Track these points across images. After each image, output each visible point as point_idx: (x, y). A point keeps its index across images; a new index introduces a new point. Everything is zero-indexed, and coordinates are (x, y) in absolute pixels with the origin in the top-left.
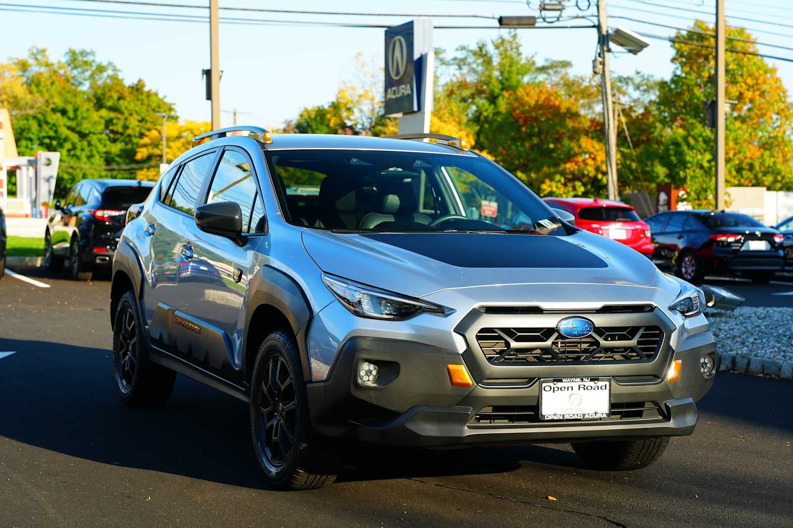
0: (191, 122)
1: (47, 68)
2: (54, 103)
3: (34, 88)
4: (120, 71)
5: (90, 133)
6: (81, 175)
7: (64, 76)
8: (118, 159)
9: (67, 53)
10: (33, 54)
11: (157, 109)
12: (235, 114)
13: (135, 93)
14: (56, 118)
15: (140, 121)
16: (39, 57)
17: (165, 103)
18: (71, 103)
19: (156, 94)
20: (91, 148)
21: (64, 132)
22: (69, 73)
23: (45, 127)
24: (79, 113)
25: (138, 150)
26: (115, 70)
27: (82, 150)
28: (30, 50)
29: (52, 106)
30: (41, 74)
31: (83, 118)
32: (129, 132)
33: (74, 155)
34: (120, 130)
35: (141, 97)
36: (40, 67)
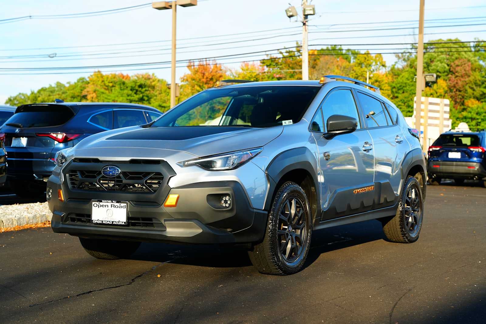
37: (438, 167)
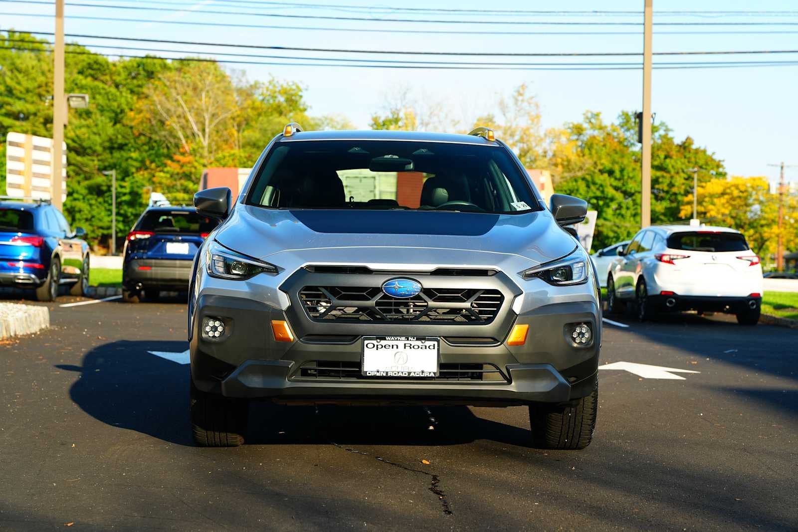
0: (737, 178)
1: (601, 131)
2: (602, 164)
3: (587, 151)
4: (672, 130)
5: (636, 192)
6: (625, 234)
7: (617, 138)
8: (662, 217)
9: (619, 116)
10: (587, 118)
11: (704, 167)
12: (782, 168)
13: (682, 150)
14: (603, 179)
15: (686, 179)
16: (593, 121)
17: (713, 160)
18: (617, 163)
19: (704, 152)
20: (636, 206)
21: (610, 192)
22: (621, 135)
23: (593, 188)
24: (625, 173)
25: (682, 207)
26: (667, 130)
27: (628, 208)
28: (584, 114)
29: (600, 167)
30: (594, 137)
31: (629, 177)
32: (675, 190)
33: (619, 214)
34: (666, 188)
35: (688, 155)
36: (594, 130)
37: (148, 271)
